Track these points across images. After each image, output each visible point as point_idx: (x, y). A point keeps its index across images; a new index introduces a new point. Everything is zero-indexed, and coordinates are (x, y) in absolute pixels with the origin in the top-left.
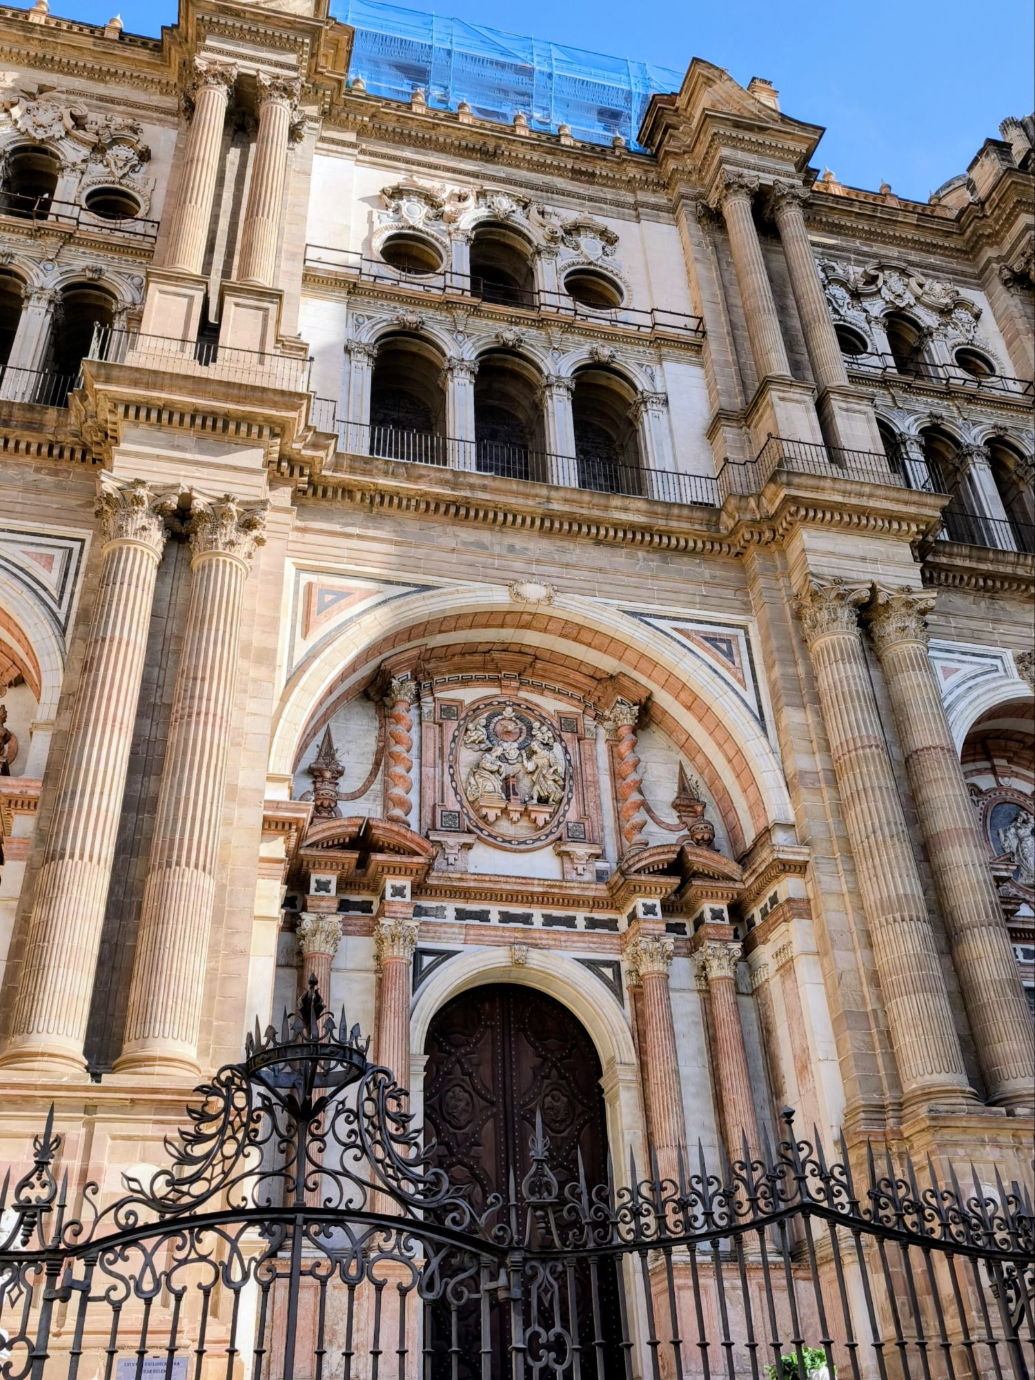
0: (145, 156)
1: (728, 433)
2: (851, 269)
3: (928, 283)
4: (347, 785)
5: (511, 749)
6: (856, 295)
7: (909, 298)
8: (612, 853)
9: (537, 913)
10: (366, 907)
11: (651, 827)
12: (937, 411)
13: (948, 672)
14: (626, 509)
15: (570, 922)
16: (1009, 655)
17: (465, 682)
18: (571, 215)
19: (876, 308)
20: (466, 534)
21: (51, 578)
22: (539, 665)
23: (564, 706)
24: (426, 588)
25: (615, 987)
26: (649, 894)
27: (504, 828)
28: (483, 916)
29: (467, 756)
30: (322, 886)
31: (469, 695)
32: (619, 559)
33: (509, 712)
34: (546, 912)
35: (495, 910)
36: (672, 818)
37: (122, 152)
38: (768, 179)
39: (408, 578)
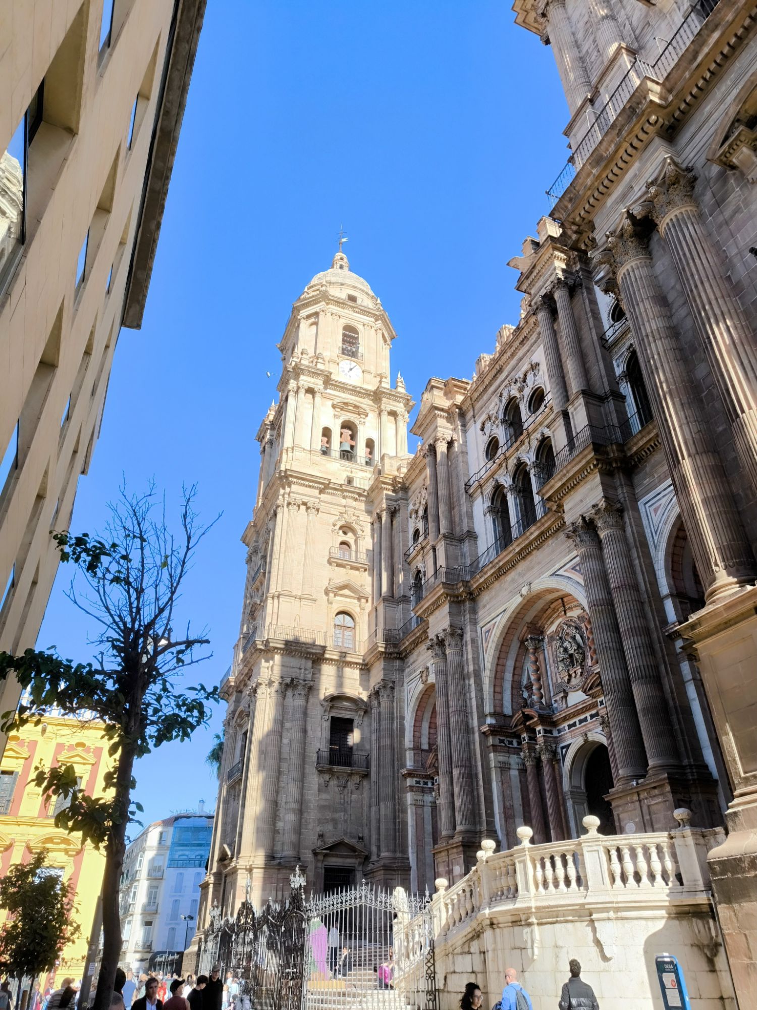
9: (588, 715)
13: (656, 510)
14: (532, 534)
17: (552, 622)
18: (525, 368)
22: (565, 600)
23: (579, 611)
24: (504, 611)
26: (598, 696)
27: (573, 682)
28: (575, 724)
29: (558, 656)
30: (524, 739)
31: (553, 628)
32: (545, 551)
33: (566, 626)
34: (590, 713)
35: (576, 720)
38: (545, 289)
39: (501, 610)
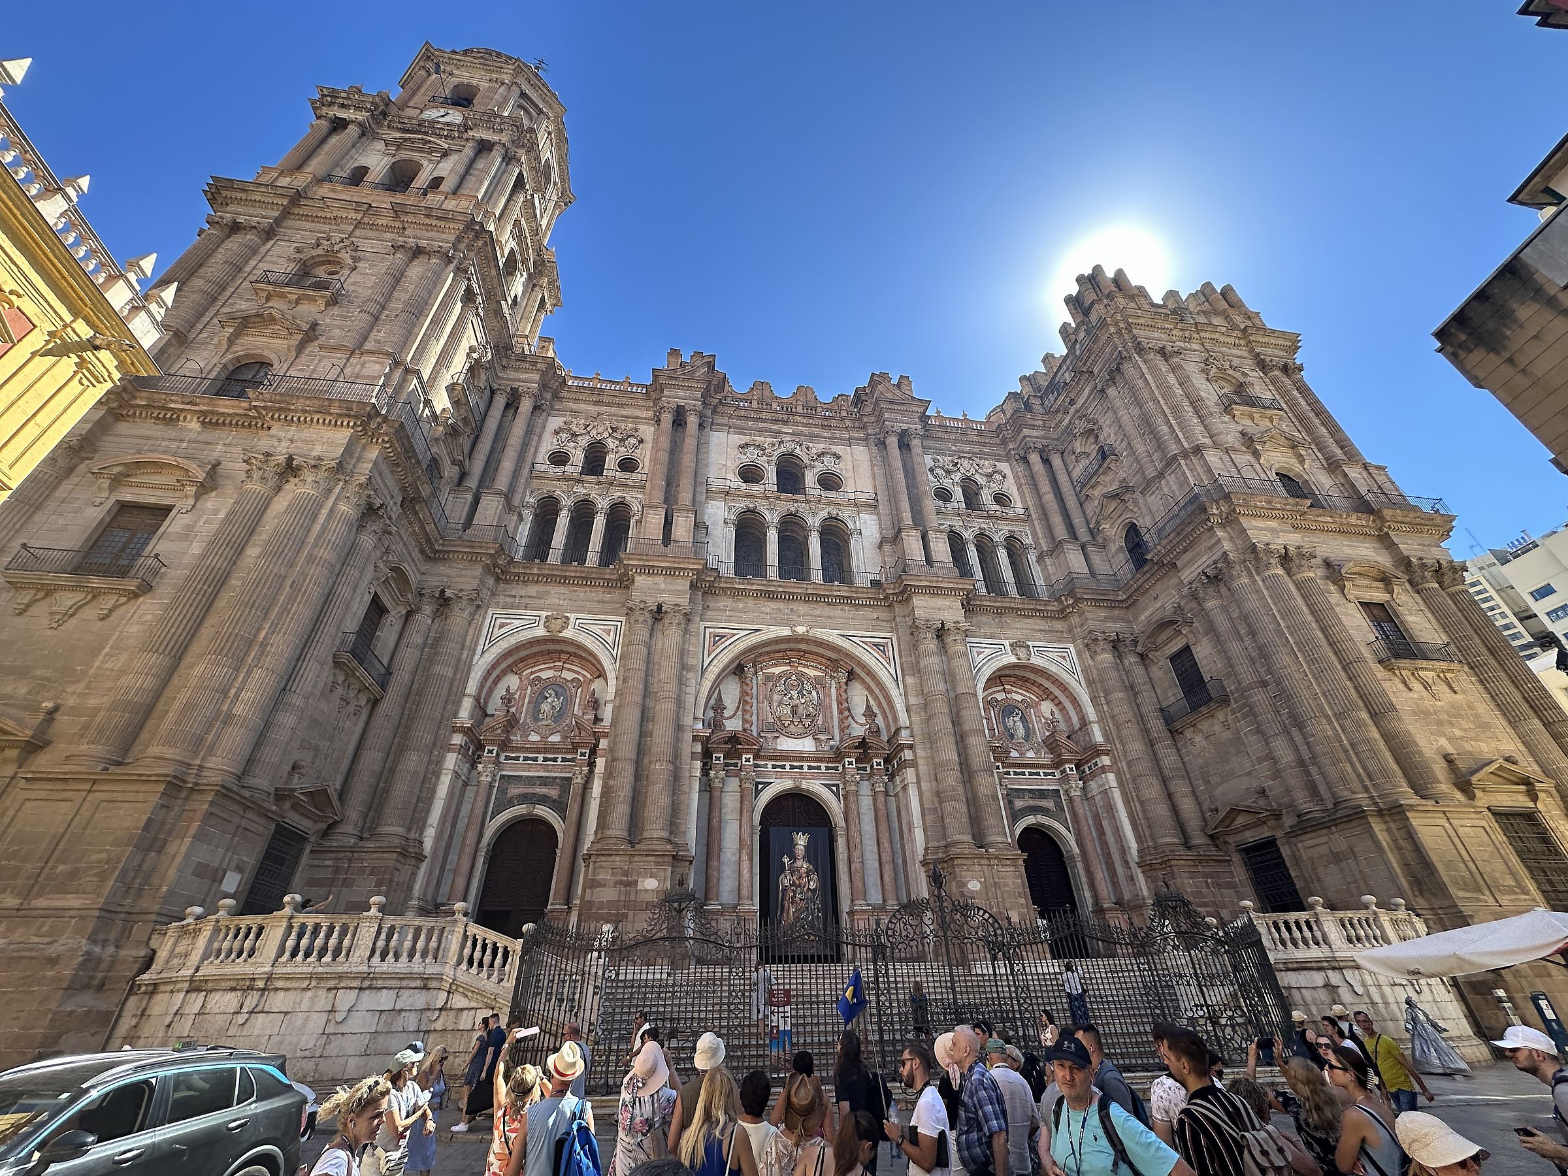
0: (641, 441)
1: (886, 548)
2: (946, 459)
3: (981, 462)
4: (727, 713)
5: (795, 694)
6: (948, 472)
7: (973, 471)
8: (837, 738)
9: (805, 765)
10: (736, 765)
11: (855, 725)
12: (983, 526)
13: (979, 653)
14: (844, 591)
15: (819, 768)
16: (1007, 643)
17: (776, 665)
18: (821, 447)
19: (957, 477)
20: (773, 605)
21: (610, 639)
23: (817, 673)
24: (757, 631)
25: (837, 795)
26: (850, 756)
27: (792, 728)
28: (783, 767)
29: (776, 697)
30: (718, 759)
31: (777, 670)
32: (837, 611)
33: (794, 677)
34: (809, 764)
35: (788, 764)
36: (863, 720)
37: (632, 441)
38: (905, 427)
39: (750, 627)
